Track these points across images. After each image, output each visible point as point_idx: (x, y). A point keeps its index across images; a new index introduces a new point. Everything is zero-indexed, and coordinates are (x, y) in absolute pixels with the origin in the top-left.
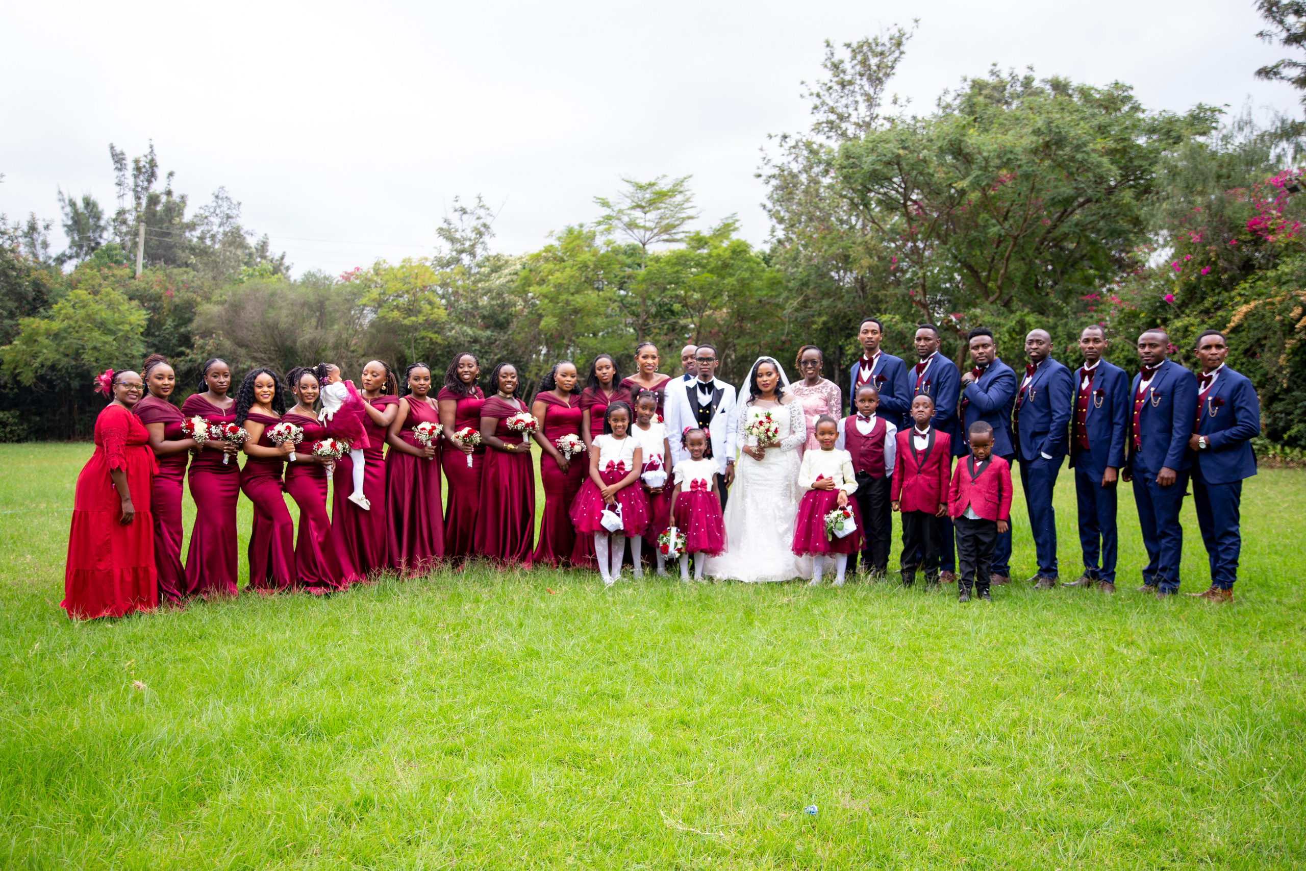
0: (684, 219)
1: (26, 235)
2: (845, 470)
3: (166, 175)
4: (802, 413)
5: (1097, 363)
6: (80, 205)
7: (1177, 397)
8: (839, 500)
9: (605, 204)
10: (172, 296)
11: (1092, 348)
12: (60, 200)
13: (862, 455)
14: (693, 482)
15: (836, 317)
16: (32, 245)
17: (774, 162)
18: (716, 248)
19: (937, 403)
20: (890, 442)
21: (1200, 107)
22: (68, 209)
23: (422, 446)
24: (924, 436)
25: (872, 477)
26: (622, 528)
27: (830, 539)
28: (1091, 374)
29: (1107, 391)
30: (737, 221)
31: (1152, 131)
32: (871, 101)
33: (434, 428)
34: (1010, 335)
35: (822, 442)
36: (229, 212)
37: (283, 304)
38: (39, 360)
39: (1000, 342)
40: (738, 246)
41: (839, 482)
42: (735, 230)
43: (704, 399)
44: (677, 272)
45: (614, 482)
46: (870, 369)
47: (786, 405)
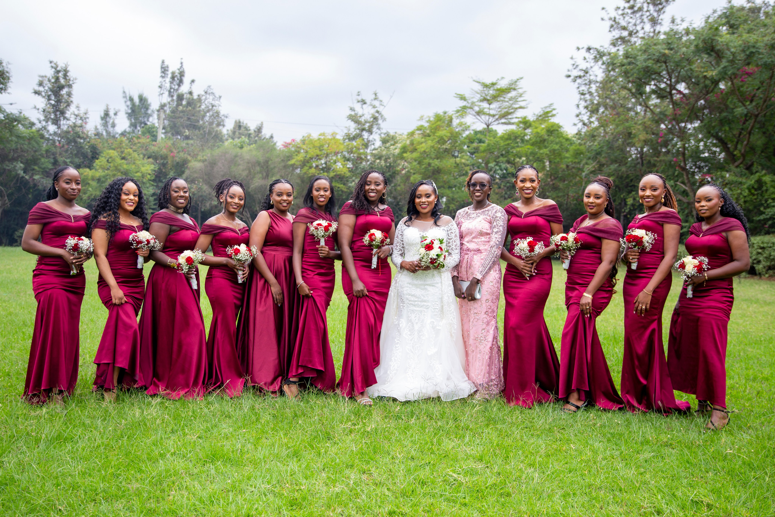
0: (516, 109)
1: (102, 120)
3: (190, 82)
6: (137, 100)
9: (463, 98)
10: (174, 157)
12: (124, 97)
15: (621, 178)
16: (106, 124)
17: (580, 67)
18: (536, 128)
22: (129, 103)
30: (554, 109)
32: (654, 21)
34: (750, 191)
36: (213, 102)
37: (241, 162)
38: (87, 195)
39: (741, 196)
40: (552, 127)
42: (553, 116)
44: (508, 144)
47: (442, 228)
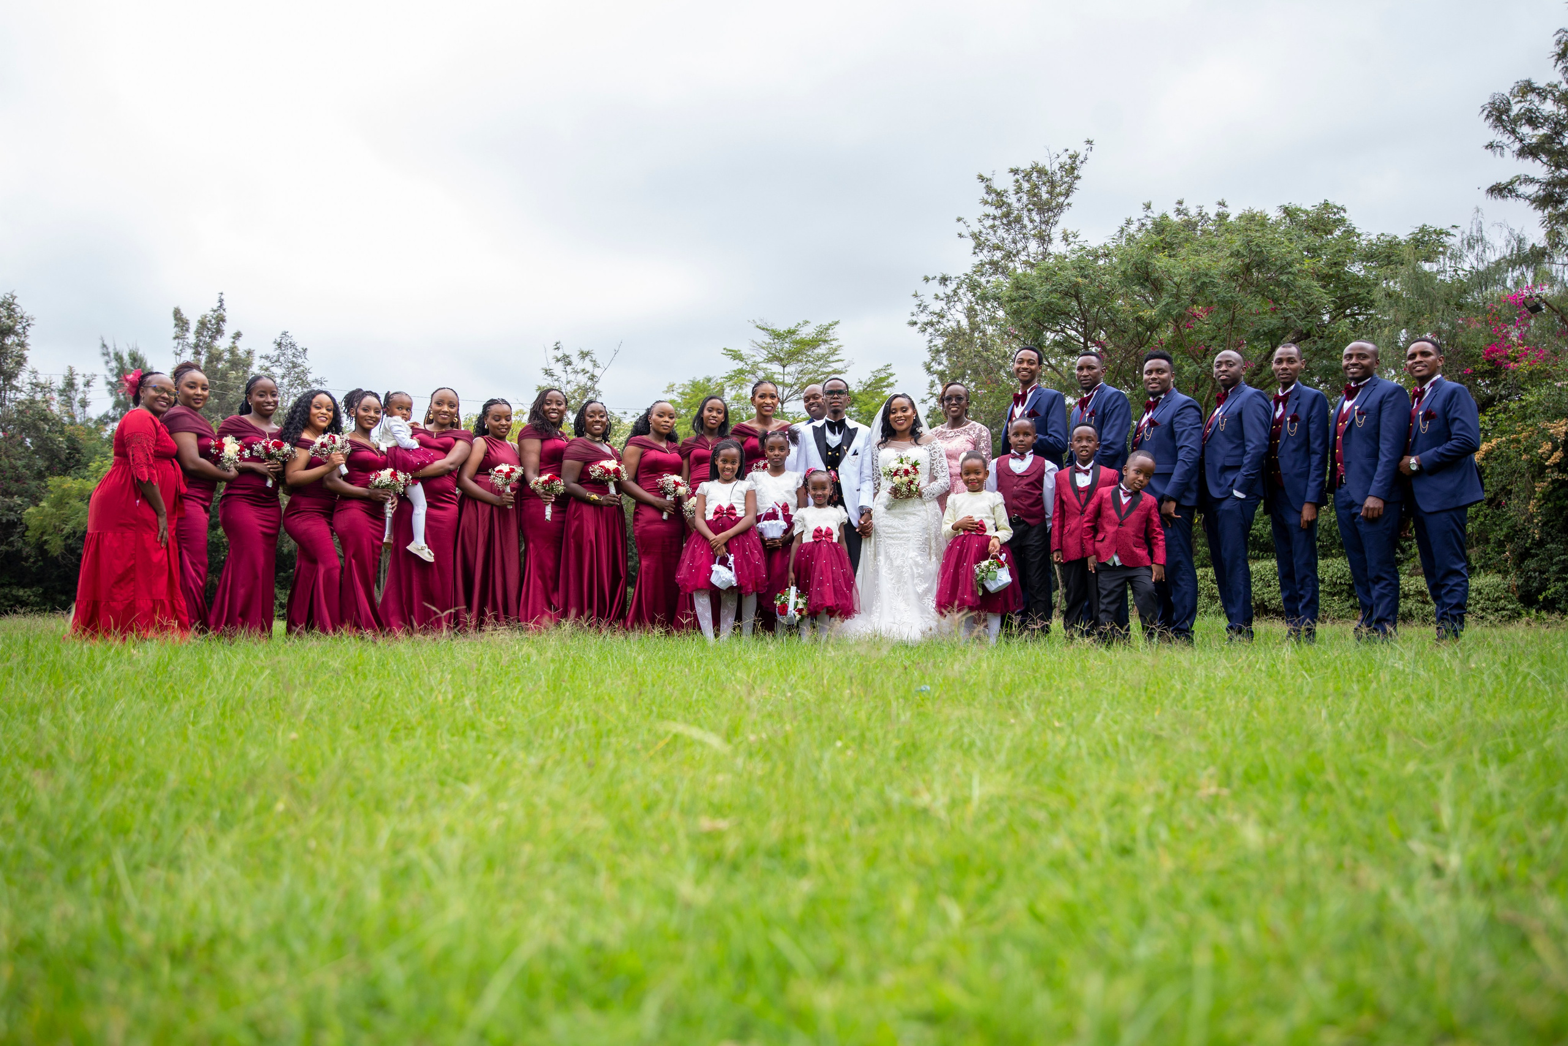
1: (62, 392)
2: (997, 514)
4: (945, 457)
5: (1292, 387)
6: (126, 358)
7: (1385, 415)
8: (990, 548)
9: (736, 356)
11: (1285, 369)
12: (104, 354)
13: (1016, 497)
14: (816, 530)
16: (69, 402)
17: (931, 309)
19: (1103, 437)
20: (1049, 483)
21: (1423, 230)
22: (113, 364)
23: (499, 493)
24: (1087, 472)
25: (1027, 524)
26: (734, 583)
27: (980, 594)
28: (1284, 399)
29: (1303, 416)
30: (891, 375)
31: (1369, 256)
32: (1044, 239)
33: (512, 470)
35: (967, 482)
36: (294, 360)
38: (70, 526)
41: (990, 528)
43: (834, 439)
45: (724, 529)
46: (1023, 405)
47: (924, 447)
